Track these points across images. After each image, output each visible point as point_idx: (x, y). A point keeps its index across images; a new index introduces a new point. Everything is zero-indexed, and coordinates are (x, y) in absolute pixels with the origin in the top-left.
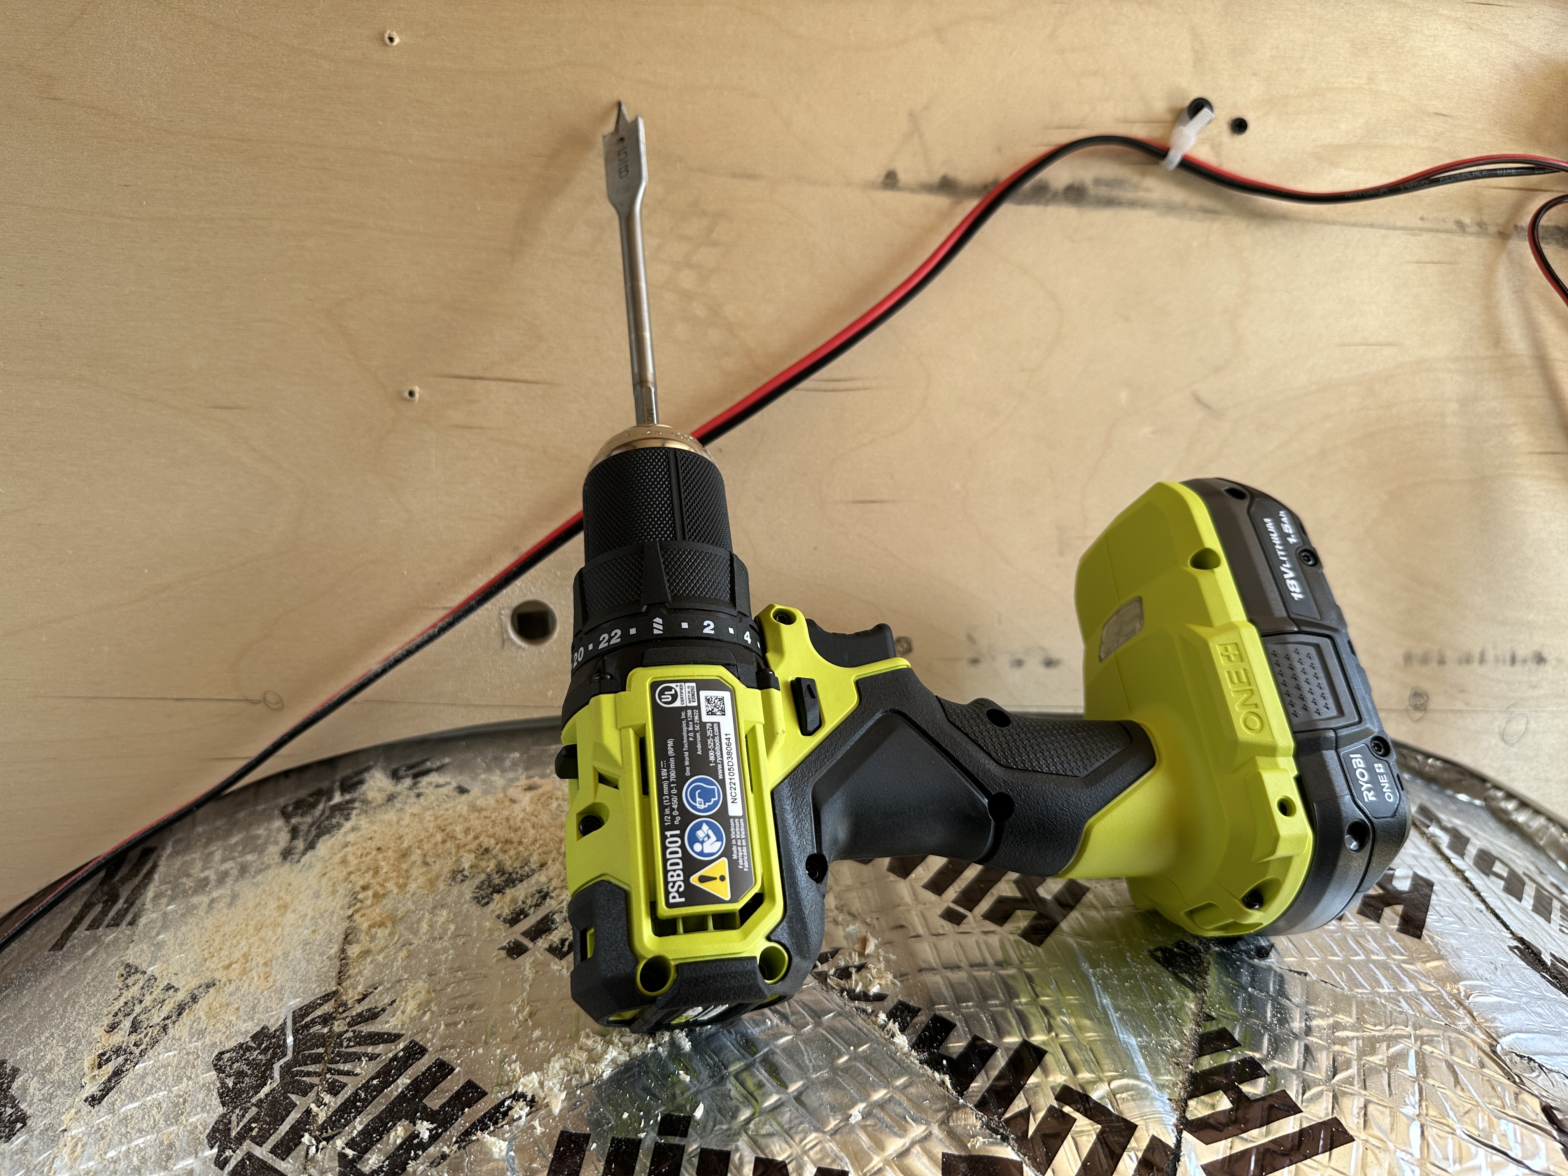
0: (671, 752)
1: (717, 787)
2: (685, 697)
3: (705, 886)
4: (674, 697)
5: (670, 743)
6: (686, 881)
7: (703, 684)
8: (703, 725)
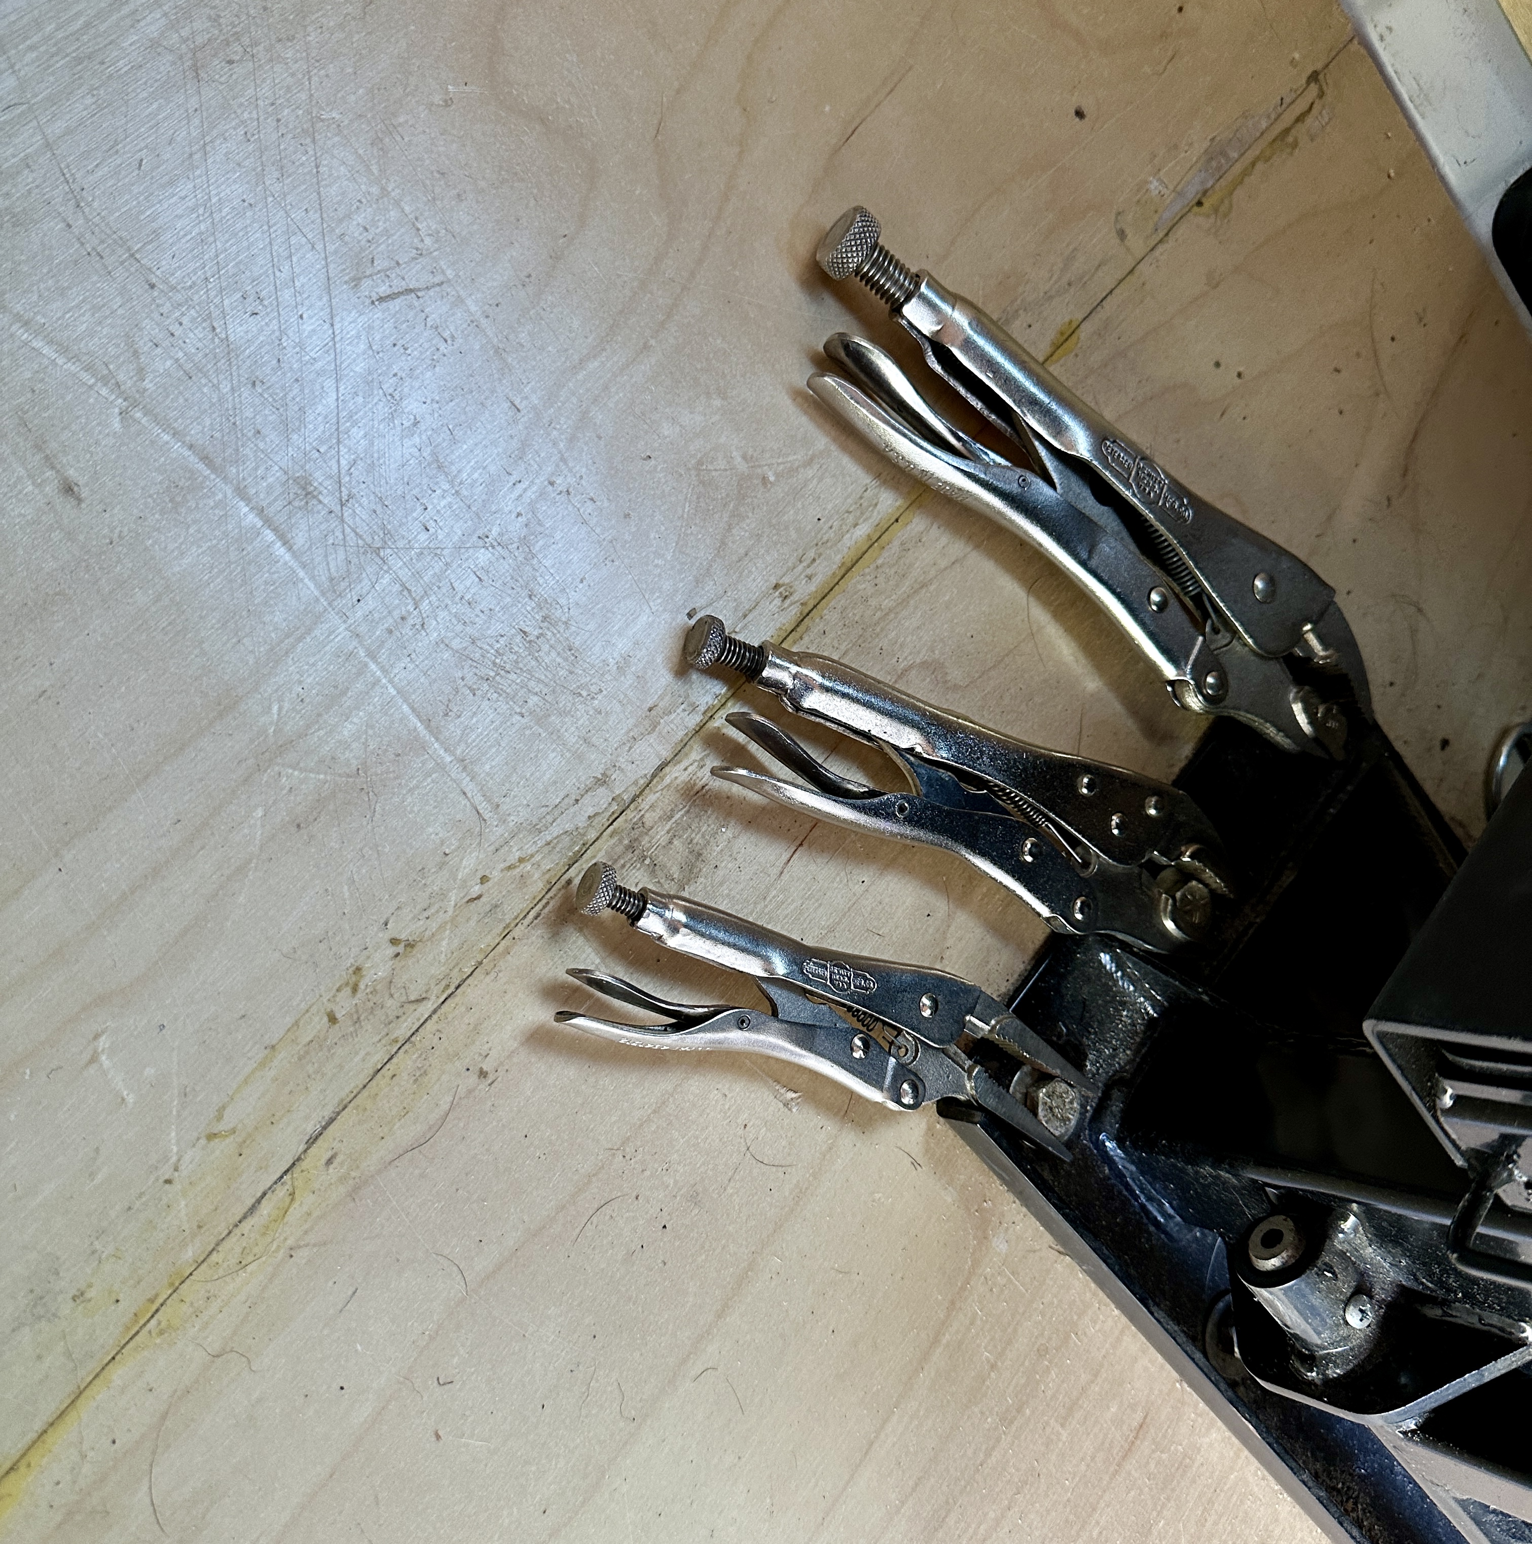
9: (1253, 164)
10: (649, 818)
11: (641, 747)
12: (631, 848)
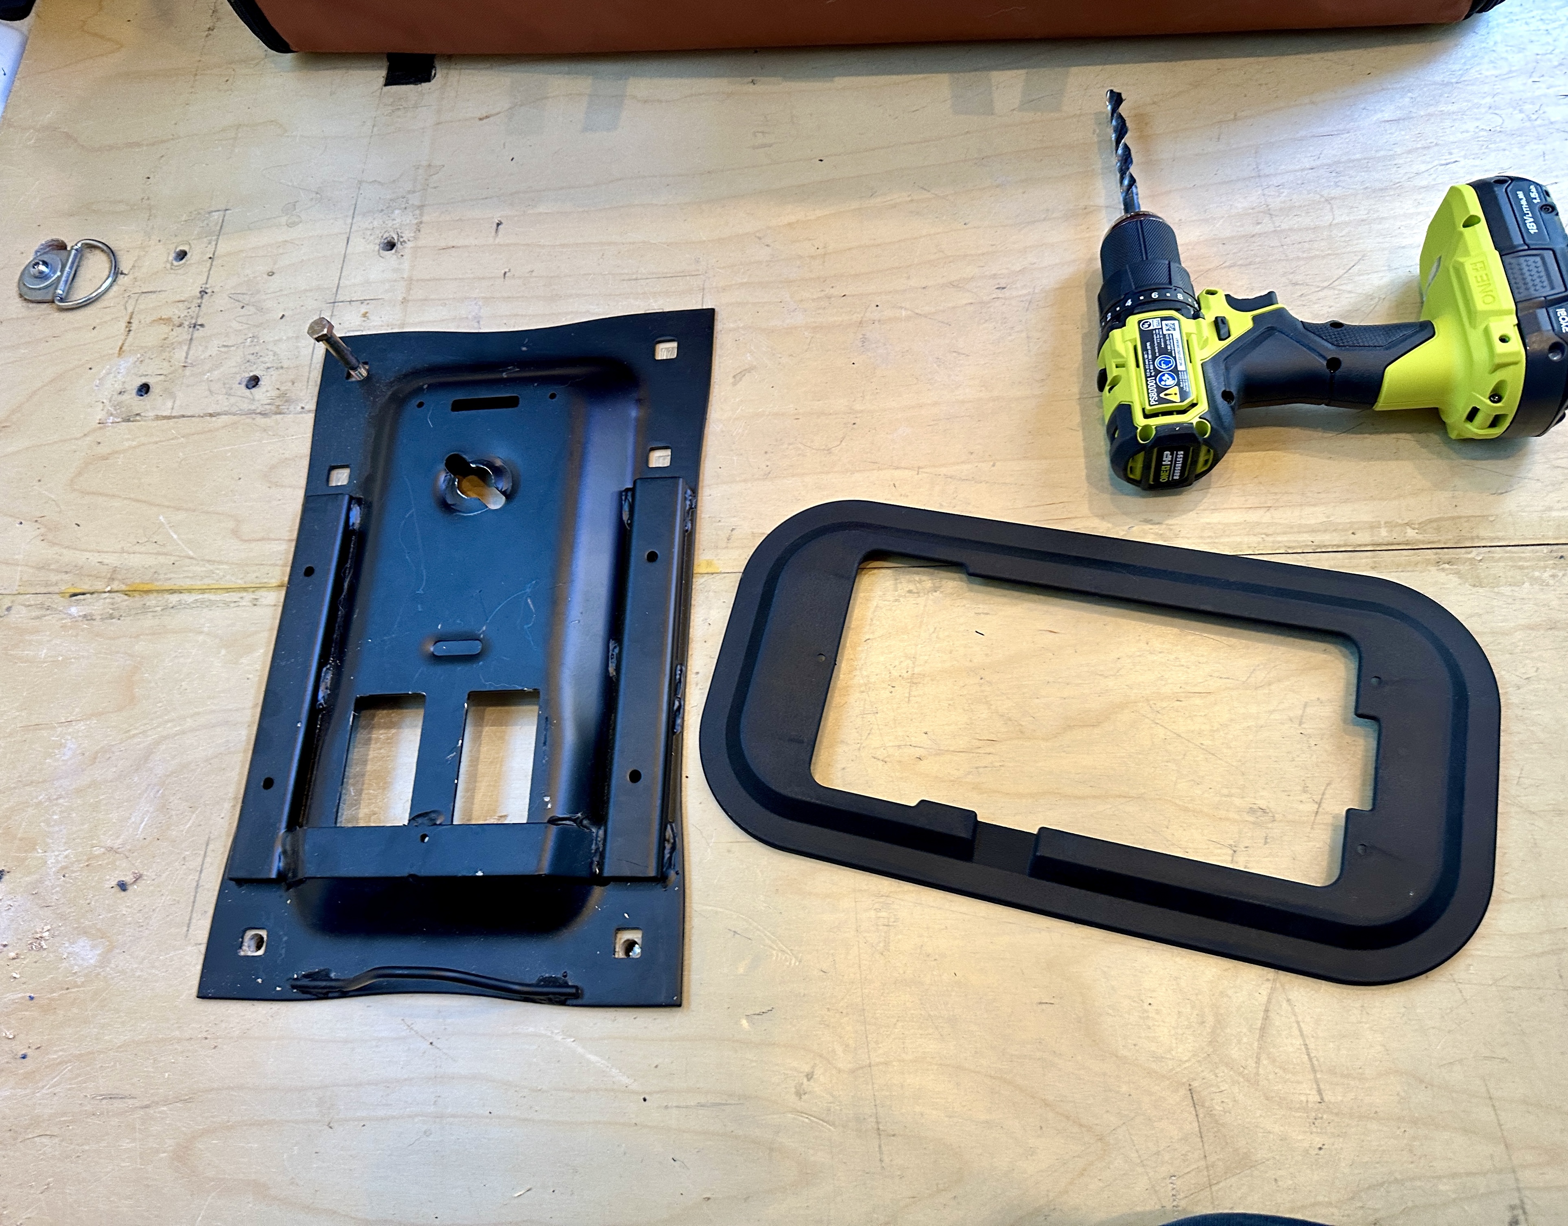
0: (1149, 347)
1: (1172, 360)
2: (1155, 324)
3: (1167, 397)
4: (1150, 325)
5: (1148, 344)
6: (1158, 396)
7: (1163, 319)
8: (1164, 335)
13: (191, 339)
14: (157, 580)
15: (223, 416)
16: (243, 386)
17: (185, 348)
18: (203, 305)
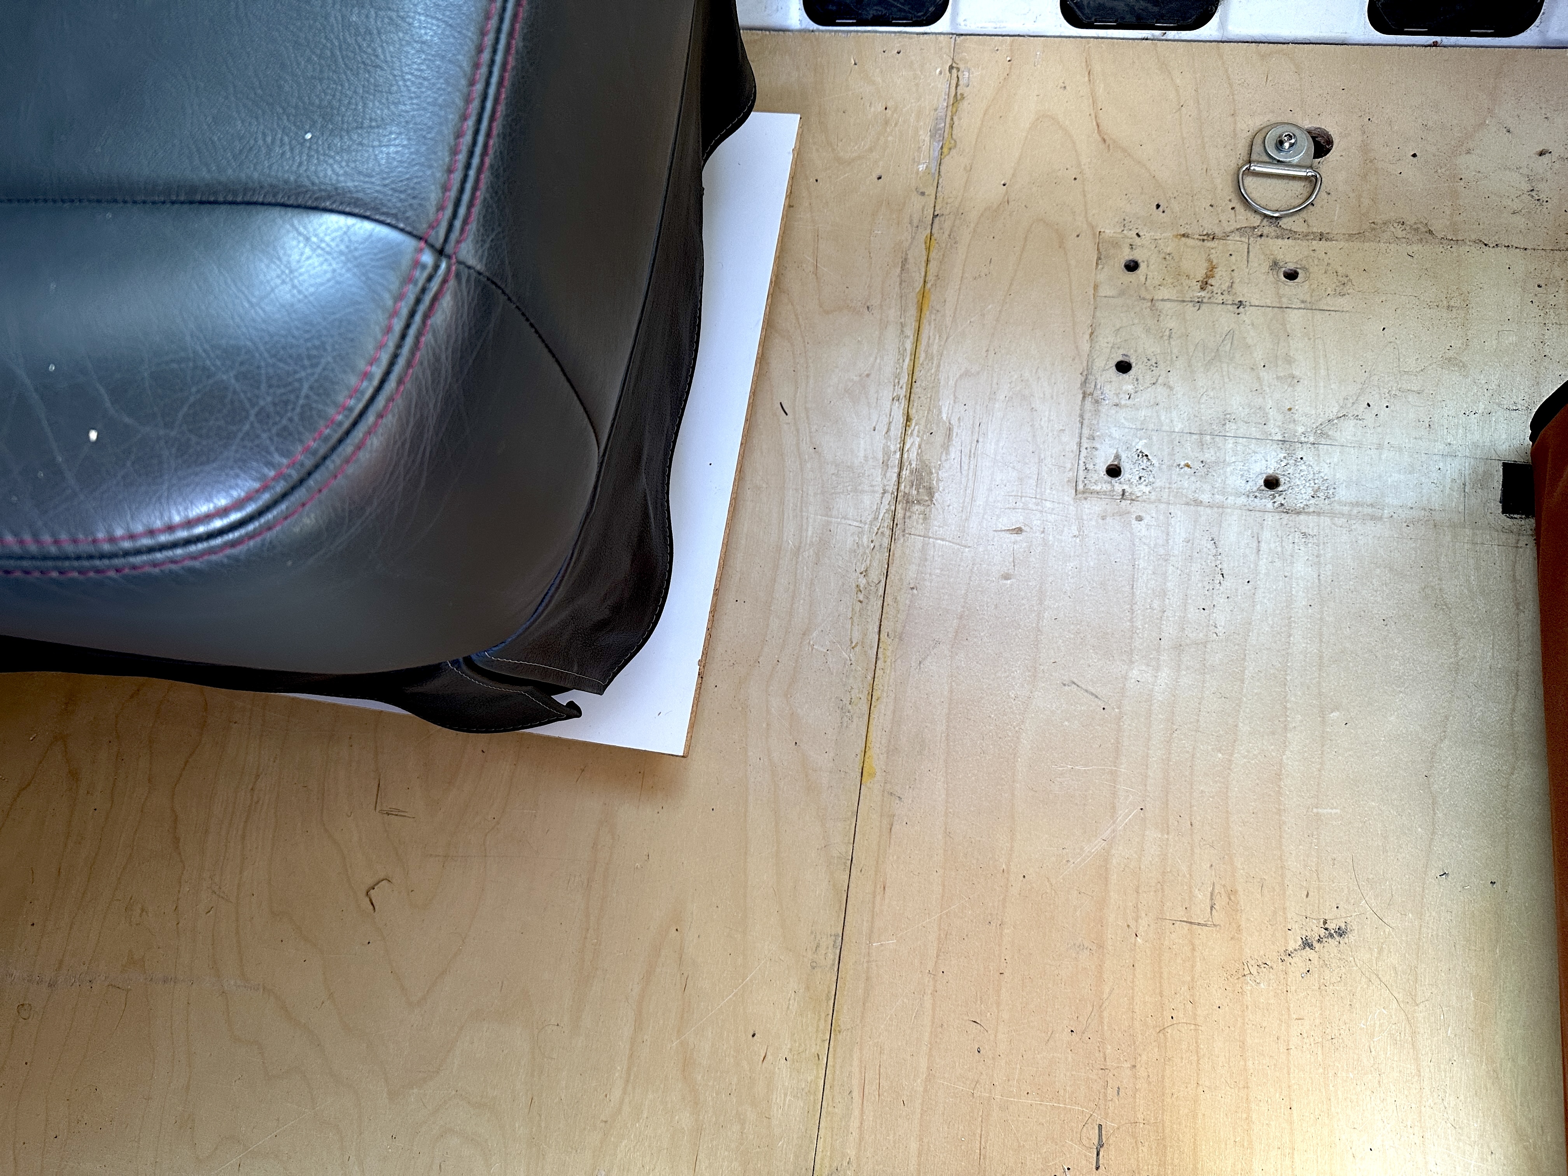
9: (952, 119)
10: (907, 491)
11: (888, 474)
12: (907, 502)
13: (1184, 301)
14: (931, 313)
15: (1089, 345)
16: (1120, 358)
17: (1174, 298)
18: (1224, 306)
